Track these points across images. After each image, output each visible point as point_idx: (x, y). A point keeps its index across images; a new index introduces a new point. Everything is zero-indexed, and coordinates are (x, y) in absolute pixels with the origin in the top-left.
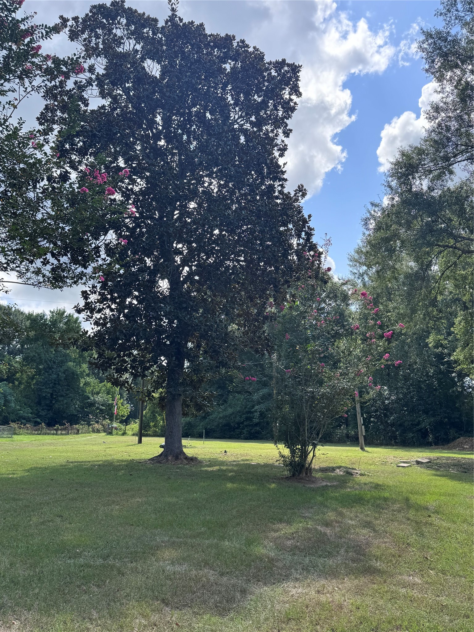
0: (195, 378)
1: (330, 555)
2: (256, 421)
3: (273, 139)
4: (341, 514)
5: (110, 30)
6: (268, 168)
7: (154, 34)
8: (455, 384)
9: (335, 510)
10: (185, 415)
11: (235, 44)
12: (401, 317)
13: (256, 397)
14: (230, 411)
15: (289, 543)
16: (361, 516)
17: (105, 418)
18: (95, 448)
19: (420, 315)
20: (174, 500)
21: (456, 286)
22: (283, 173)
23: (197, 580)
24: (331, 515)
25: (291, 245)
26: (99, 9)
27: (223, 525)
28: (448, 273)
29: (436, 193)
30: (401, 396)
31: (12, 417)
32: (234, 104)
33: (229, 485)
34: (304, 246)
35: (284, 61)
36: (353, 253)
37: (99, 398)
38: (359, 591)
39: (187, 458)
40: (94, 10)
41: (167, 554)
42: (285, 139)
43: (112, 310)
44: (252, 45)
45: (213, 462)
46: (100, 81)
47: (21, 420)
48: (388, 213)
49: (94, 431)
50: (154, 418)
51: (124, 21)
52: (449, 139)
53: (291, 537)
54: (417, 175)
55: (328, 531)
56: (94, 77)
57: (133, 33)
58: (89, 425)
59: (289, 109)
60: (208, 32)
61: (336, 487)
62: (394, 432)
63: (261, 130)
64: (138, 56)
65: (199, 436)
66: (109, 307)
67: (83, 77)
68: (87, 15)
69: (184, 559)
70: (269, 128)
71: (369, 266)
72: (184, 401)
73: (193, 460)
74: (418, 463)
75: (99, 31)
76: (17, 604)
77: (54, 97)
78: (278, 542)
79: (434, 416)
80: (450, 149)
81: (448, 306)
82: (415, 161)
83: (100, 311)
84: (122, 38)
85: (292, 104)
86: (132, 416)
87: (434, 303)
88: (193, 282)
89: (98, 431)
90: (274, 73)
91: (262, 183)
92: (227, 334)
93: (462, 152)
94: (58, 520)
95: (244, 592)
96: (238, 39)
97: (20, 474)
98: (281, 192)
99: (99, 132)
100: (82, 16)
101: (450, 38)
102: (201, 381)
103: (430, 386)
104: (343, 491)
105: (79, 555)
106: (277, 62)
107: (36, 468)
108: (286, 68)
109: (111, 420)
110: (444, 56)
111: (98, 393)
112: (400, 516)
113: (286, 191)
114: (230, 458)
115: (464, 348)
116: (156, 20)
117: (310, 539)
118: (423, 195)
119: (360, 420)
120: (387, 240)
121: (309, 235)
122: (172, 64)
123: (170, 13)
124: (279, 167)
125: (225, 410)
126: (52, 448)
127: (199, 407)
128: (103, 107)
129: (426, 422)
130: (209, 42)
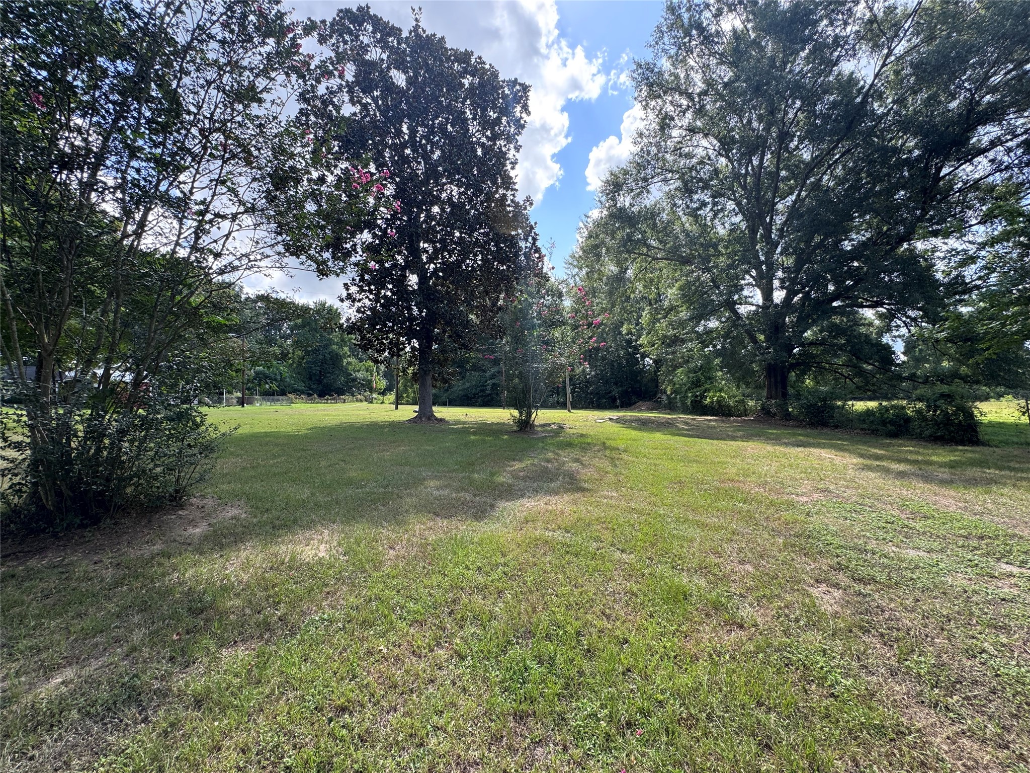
0: (441, 357)
1: (552, 481)
2: (488, 392)
3: (506, 153)
4: (558, 454)
5: (357, 37)
6: (502, 179)
7: (399, 44)
8: (638, 362)
9: (553, 451)
10: (434, 387)
11: (473, 60)
12: (603, 310)
13: (488, 374)
14: (468, 385)
15: (522, 474)
16: (572, 455)
17: (365, 391)
18: (361, 412)
19: (617, 309)
20: (431, 448)
21: (645, 287)
22: (514, 184)
23: (457, 500)
24: (550, 455)
25: (520, 249)
26: (346, 13)
27: (472, 464)
28: (640, 275)
29: (635, 209)
30: (598, 372)
31: (288, 389)
32: (473, 119)
33: (472, 437)
34: (531, 249)
35: (516, 79)
36: (568, 257)
37: (360, 375)
38: (574, 502)
39: (436, 419)
40: (341, 14)
41: (432, 483)
42: (516, 154)
43: (370, 300)
44: (488, 62)
45: (457, 422)
46: (350, 88)
47: (295, 391)
48: (597, 224)
49: (357, 401)
50: (406, 391)
51: (370, 28)
52: (648, 162)
53: (523, 470)
54: (621, 193)
55: (549, 466)
56: (344, 83)
57: (379, 42)
58: (353, 396)
59: (520, 126)
60: (448, 45)
61: (552, 437)
62: (592, 399)
63: (495, 144)
64: (384, 66)
65: (444, 404)
66: (367, 297)
67: (334, 82)
68: (334, 19)
69: (446, 486)
70: (502, 143)
71: (580, 269)
72: (433, 376)
73: (441, 420)
74: (610, 419)
75: (347, 37)
76: (324, 519)
77: (307, 101)
78: (514, 473)
79: (621, 386)
80: (649, 171)
81: (637, 302)
82: (621, 180)
83: (360, 300)
84: (368, 45)
85: (522, 122)
86: (388, 389)
87: (628, 299)
88: (438, 277)
89: (361, 401)
90: (507, 92)
91: (497, 192)
92: (468, 321)
93: (658, 174)
94: (341, 463)
95: (492, 506)
96: (476, 56)
97: (303, 432)
98: (512, 201)
99: (353, 137)
100: (329, 20)
101: (656, 70)
102: (446, 360)
103: (620, 364)
104: (557, 439)
105: (365, 486)
106: (510, 81)
107: (316, 428)
108: (518, 87)
109: (371, 392)
110: (650, 86)
111: (358, 371)
112: (599, 454)
113: (517, 199)
114: (470, 419)
115: (648, 334)
116: (400, 30)
117: (536, 471)
118: (625, 210)
119: (569, 390)
120: (596, 247)
121: (535, 240)
122: (416, 75)
123: (414, 23)
124: (511, 178)
125: (464, 384)
126: (326, 413)
127: (445, 381)
128: (355, 114)
129: (616, 392)
130: (450, 56)
